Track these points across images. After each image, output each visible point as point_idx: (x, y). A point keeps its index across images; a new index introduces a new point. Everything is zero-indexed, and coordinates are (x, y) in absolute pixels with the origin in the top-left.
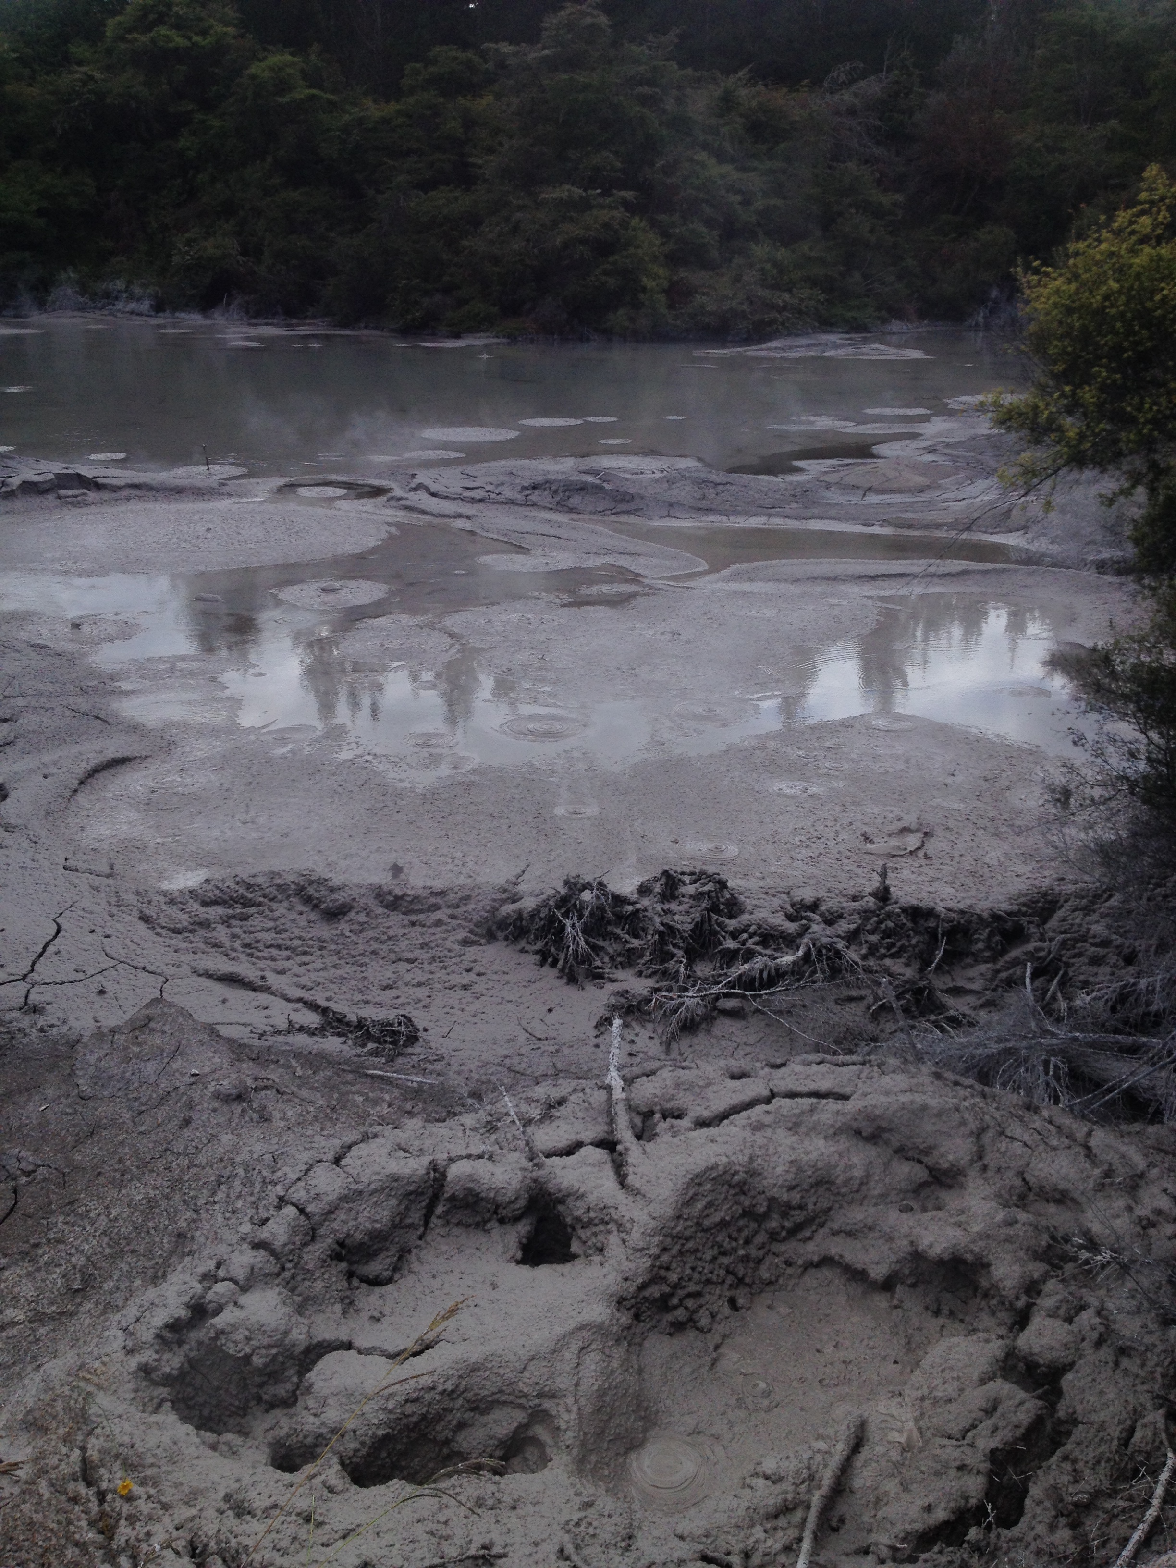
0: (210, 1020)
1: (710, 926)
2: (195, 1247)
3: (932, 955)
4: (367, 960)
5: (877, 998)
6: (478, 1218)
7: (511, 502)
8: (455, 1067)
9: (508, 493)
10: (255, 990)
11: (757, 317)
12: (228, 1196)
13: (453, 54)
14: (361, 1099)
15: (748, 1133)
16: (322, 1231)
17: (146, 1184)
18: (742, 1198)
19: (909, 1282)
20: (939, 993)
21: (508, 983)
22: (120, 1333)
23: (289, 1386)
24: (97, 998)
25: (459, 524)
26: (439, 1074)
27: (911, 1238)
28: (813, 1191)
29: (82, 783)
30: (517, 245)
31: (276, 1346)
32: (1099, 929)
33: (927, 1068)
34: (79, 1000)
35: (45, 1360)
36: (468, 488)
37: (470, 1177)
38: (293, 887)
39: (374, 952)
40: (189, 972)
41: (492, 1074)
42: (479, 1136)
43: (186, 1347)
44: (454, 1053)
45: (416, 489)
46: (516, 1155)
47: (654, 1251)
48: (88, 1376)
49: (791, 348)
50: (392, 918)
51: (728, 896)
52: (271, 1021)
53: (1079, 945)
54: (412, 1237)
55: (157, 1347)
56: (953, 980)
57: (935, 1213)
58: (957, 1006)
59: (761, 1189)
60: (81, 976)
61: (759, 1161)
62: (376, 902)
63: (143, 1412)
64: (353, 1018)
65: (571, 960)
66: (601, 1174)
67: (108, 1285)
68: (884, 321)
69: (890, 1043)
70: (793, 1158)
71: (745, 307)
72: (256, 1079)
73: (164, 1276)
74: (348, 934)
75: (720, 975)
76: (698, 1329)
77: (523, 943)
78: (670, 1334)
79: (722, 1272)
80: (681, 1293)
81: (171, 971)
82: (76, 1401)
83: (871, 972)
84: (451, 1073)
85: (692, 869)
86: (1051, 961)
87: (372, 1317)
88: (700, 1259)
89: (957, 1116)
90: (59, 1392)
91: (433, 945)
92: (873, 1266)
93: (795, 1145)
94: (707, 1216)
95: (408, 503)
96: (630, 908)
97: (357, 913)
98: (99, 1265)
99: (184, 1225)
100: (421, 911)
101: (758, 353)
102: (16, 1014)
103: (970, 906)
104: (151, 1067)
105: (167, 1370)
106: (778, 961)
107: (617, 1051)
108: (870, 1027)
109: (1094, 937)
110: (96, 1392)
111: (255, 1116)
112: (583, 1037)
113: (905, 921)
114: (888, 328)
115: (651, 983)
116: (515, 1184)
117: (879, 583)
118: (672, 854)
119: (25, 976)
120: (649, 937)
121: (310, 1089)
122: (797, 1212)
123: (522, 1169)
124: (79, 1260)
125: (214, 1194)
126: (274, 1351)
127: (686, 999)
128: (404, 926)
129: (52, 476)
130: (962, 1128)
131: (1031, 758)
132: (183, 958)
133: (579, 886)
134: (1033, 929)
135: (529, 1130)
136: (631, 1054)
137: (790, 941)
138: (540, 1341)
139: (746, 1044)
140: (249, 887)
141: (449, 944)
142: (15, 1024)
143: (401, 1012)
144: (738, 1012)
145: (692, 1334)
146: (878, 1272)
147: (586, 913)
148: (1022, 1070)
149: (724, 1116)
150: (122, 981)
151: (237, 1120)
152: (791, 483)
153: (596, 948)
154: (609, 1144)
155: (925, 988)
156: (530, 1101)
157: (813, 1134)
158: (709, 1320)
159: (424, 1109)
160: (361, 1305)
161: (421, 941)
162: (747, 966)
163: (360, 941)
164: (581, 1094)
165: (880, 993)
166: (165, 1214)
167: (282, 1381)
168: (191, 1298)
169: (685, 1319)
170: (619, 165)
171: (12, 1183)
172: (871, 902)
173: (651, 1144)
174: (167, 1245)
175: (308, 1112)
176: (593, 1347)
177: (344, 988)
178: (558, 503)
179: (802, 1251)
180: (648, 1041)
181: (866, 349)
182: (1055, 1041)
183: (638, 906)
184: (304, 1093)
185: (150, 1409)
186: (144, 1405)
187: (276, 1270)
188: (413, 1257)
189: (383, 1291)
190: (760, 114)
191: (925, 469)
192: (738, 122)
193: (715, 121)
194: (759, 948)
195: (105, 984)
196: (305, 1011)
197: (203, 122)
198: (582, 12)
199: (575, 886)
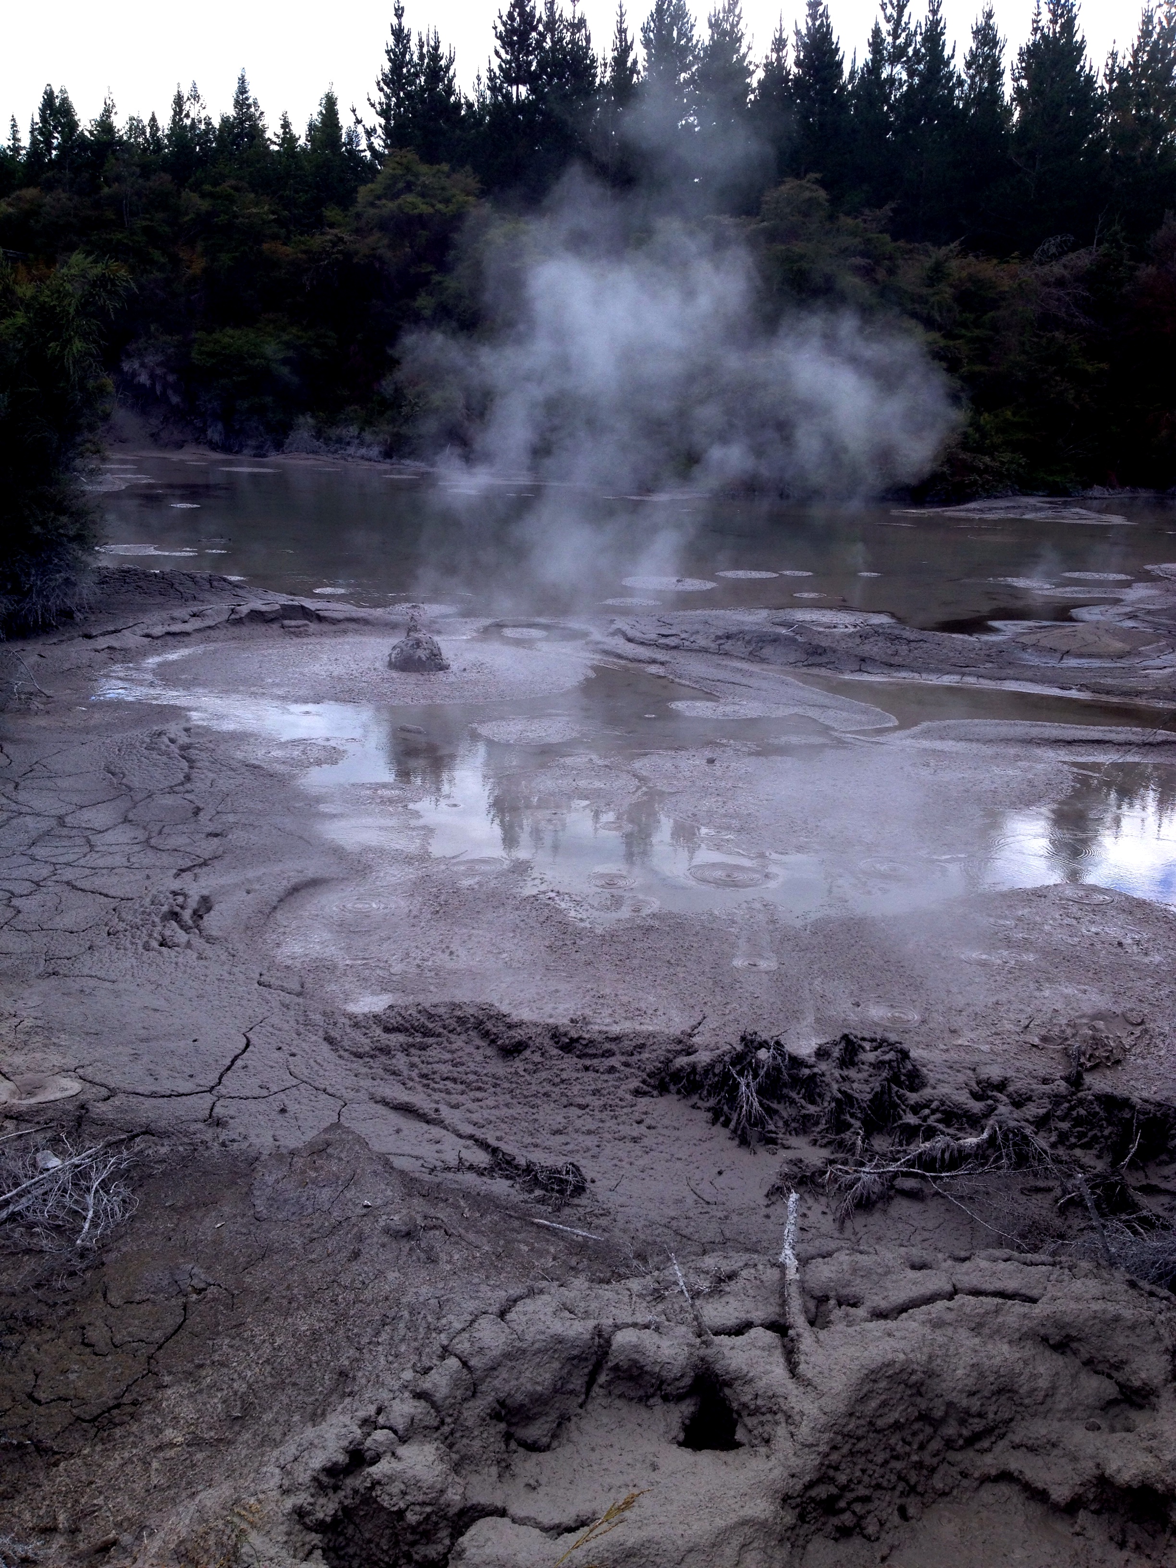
0: (384, 1150)
1: (890, 1097)
2: (356, 1388)
3: (1126, 1148)
4: (539, 1102)
5: (1065, 1191)
6: (641, 1393)
7: (705, 650)
8: (621, 1223)
9: (702, 642)
10: (428, 1122)
11: (958, 479)
12: (392, 1338)
14: (526, 1248)
15: (927, 1330)
16: (483, 1388)
17: (311, 1315)
18: (919, 1400)
19: (1093, 1508)
20: (1131, 1191)
21: (678, 1139)
22: (277, 1471)
23: (440, 1548)
24: (279, 1117)
25: (653, 669)
26: (604, 1230)
27: (1098, 1460)
28: (994, 1399)
29: (281, 901)
31: (430, 1504)
33: (1120, 1275)
34: (261, 1117)
35: (200, 1487)
36: (663, 636)
37: (636, 1348)
38: (472, 1020)
39: (546, 1094)
40: (366, 1097)
41: (658, 1236)
42: (645, 1304)
43: (342, 1493)
44: (620, 1209)
45: (614, 634)
46: (683, 1329)
47: (823, 1448)
48: (243, 1513)
49: (990, 509)
50: (565, 1060)
51: (910, 1067)
52: (443, 1156)
54: (573, 1404)
55: (312, 1490)
56: (1147, 1177)
57: (1124, 1434)
58: (1150, 1206)
59: (939, 1392)
60: (265, 1093)
61: (939, 1361)
62: (552, 1043)
63: (294, 1557)
64: (523, 1162)
65: (744, 1121)
66: (771, 1359)
67: (268, 1417)
68: (1087, 486)
69: (1080, 1241)
70: (974, 1361)
71: (945, 469)
72: (425, 1217)
73: (323, 1414)
74: (522, 1073)
75: (899, 1152)
76: (864, 1536)
77: (695, 1099)
78: (836, 1540)
79: (893, 1478)
80: (850, 1496)
81: (349, 1095)
82: (229, 1537)
83: (1061, 1162)
84: (616, 1230)
85: (873, 1036)
87: (528, 1485)
88: (871, 1461)
89: (1152, 1331)
90: (212, 1525)
91: (605, 1092)
92: (1056, 1487)
93: (978, 1348)
94: (881, 1416)
95: (606, 647)
96: (807, 1071)
97: (533, 1052)
98: (259, 1395)
99: (347, 1363)
100: (595, 1056)
101: (957, 514)
102: (200, 1126)
103: (1167, 1099)
104: (325, 1194)
105: (321, 1515)
106: (961, 1141)
107: (792, 1228)
108: (1058, 1222)
110: (249, 1530)
111: (423, 1256)
112: (752, 1205)
113: (1097, 1109)
114: (1090, 493)
115: (825, 1153)
116: (681, 1360)
118: (853, 1017)
119: (213, 1088)
120: (826, 1104)
121: (477, 1232)
122: (976, 1420)
123: (689, 1345)
124: (241, 1387)
125: (377, 1334)
126: (428, 1509)
127: (862, 1175)
128: (577, 1070)
129: (277, 607)
130: (1157, 1344)
132: (362, 1083)
133: (755, 1044)
135: (698, 1302)
136: (804, 1230)
137: (974, 1122)
138: (700, 1533)
139: (923, 1229)
140: (430, 1016)
141: (620, 1093)
142: (198, 1135)
143: (570, 1160)
144: (917, 1193)
145: (857, 1541)
146: (1060, 1494)
147: (762, 1072)
149: (903, 1309)
150: (305, 1101)
151: (405, 1259)
152: (986, 643)
153: (771, 1112)
154: (780, 1327)
155: (1117, 1184)
156: (699, 1271)
157: (997, 1338)
158: (877, 1528)
159: (589, 1267)
160: (517, 1471)
161: (593, 1087)
162: (928, 1144)
163: (533, 1081)
164: (753, 1271)
165: (1069, 1186)
166: (328, 1348)
167: (434, 1542)
168: (350, 1443)
169: (852, 1524)
171: (184, 1300)
172: (1062, 1086)
173: (825, 1331)
174: (328, 1382)
175: (474, 1258)
176: (755, 1545)
177: (515, 1129)
178: (751, 653)
179: (979, 1463)
180: (820, 1216)
181: (1066, 513)
183: (816, 1070)
184: (471, 1236)
185: (301, 1555)
186: (296, 1550)
187: (436, 1424)
188: (572, 1426)
189: (540, 1458)
190: (968, 284)
191: (1126, 635)
192: (947, 292)
193: (925, 291)
194: (941, 1126)
195: (286, 1102)
196: (475, 1149)
197: (440, 283)
198: (801, 186)
199: (751, 1043)
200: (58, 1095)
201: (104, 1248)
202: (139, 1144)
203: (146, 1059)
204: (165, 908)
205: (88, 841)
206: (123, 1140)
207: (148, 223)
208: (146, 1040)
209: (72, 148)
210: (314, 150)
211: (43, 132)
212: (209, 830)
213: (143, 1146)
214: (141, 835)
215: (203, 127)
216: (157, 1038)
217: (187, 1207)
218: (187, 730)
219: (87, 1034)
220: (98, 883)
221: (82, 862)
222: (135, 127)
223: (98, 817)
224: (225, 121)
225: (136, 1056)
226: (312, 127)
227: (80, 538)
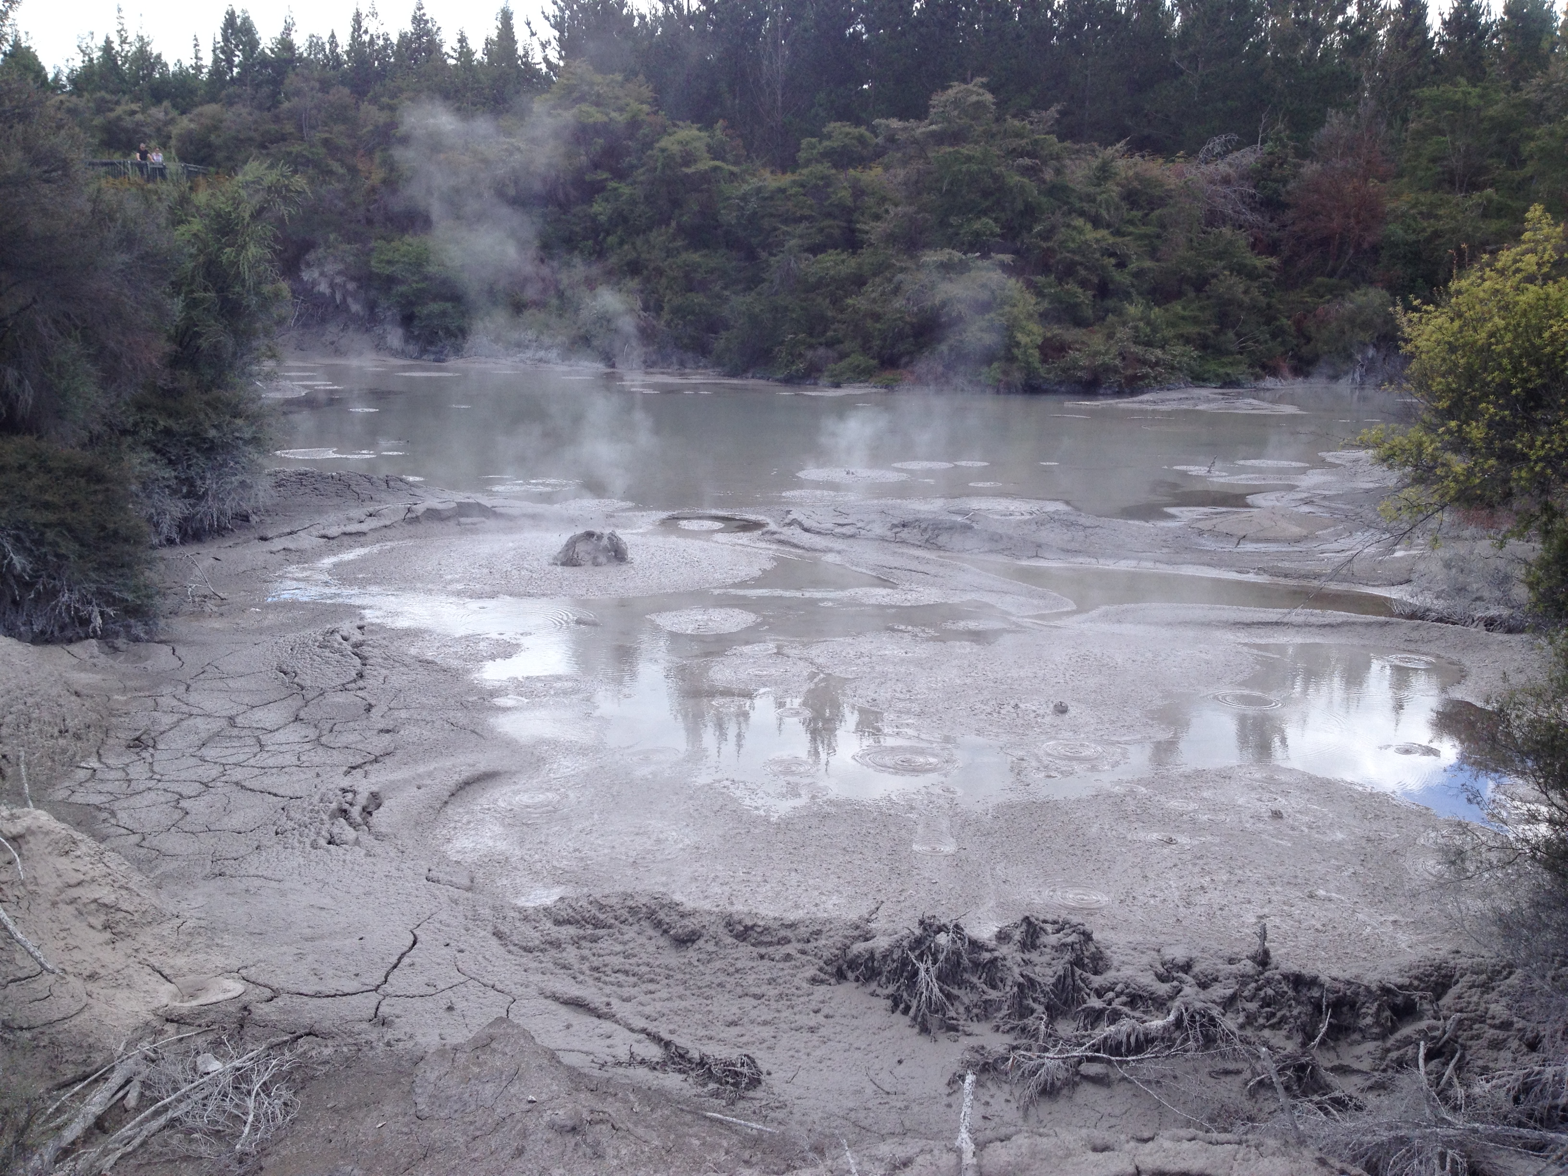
0: (552, 1046)
1: (1074, 981)
3: (1316, 1028)
4: (713, 992)
5: (1255, 1073)
7: (881, 539)
8: (797, 1116)
9: (878, 530)
10: (599, 1017)
11: (1130, 372)
13: (847, 129)
14: (697, 1142)
20: (1322, 1071)
21: (856, 1028)
24: (446, 1015)
25: (830, 558)
26: (780, 1123)
29: (452, 795)
30: (898, 303)
32: (1498, 1009)
33: (1309, 1154)
34: (427, 1016)
36: (839, 525)
38: (644, 910)
39: (720, 985)
40: (536, 993)
41: (836, 1127)
44: (797, 1101)
45: (790, 524)
49: (1163, 401)
50: (740, 949)
51: (1094, 950)
52: (614, 1051)
53: (1476, 1026)
56: (1339, 1057)
58: (1344, 1087)
60: (431, 990)
62: (726, 931)
64: (695, 1055)
65: (923, 1007)
68: (1258, 378)
69: (1269, 1124)
71: (1117, 362)
72: (592, 1112)
74: (696, 963)
75: (1084, 1036)
77: (873, 986)
81: (519, 991)
83: (1249, 1043)
84: (793, 1123)
85: (1055, 918)
86: (1447, 1042)
91: (780, 981)
95: (782, 537)
96: (987, 955)
97: (706, 941)
100: (770, 944)
102: (365, 1026)
103: (1357, 977)
104: (489, 1090)
106: (1147, 1025)
107: (969, 1111)
108: (1248, 1106)
109: (1493, 1018)
111: (589, 1151)
112: (933, 1094)
113: (1286, 988)
114: (1262, 384)
115: (1009, 1039)
117: (1254, 631)
118: (1034, 901)
119: (379, 986)
120: (1008, 989)
121: (646, 1127)
127: (1046, 1060)
128: (752, 959)
129: (454, 505)
131: (1421, 821)
132: (531, 978)
133: (934, 928)
134: (1426, 1006)
136: (985, 1118)
137: (1160, 1004)
139: (1110, 1115)
140: (602, 907)
141: (797, 981)
142: (363, 1035)
143: (745, 1052)
144: (1103, 1079)
147: (942, 957)
148: (1416, 1162)
150: (472, 997)
151: (570, 1154)
152: (1162, 529)
153: (949, 996)
155: (1308, 1064)
156: (874, 1159)
159: (763, 1160)
161: (768, 976)
162: (1112, 1028)
163: (707, 972)
164: (928, 1157)
165: (1258, 1067)
170: (998, 230)
172: (1248, 967)
175: (643, 1152)
177: (688, 1021)
178: (927, 541)
180: (1004, 1104)
181: (1239, 403)
182: (1451, 1132)
183: (996, 954)
184: (640, 1131)
190: (1136, 183)
191: (1301, 520)
192: (1113, 190)
193: (1092, 190)
194: (1126, 1009)
195: (454, 1000)
196: (647, 1042)
197: (616, 189)
198: (968, 91)
199: (930, 927)
200: (221, 997)
201: (263, 1151)
202: (303, 1045)
203: (310, 958)
204: (334, 805)
205: (259, 741)
206: (285, 1042)
207: (327, 135)
208: (312, 939)
209: (253, 65)
210: (490, 63)
211: (225, 52)
212: (381, 726)
213: (306, 1047)
214: (312, 734)
215: (381, 42)
216: (322, 937)
217: (349, 1109)
218: (361, 628)
219: (251, 934)
220: (267, 782)
221: (252, 762)
222: (314, 44)
223: (268, 717)
224: (403, 37)
225: (300, 956)
226: (488, 42)
227: (255, 441)
